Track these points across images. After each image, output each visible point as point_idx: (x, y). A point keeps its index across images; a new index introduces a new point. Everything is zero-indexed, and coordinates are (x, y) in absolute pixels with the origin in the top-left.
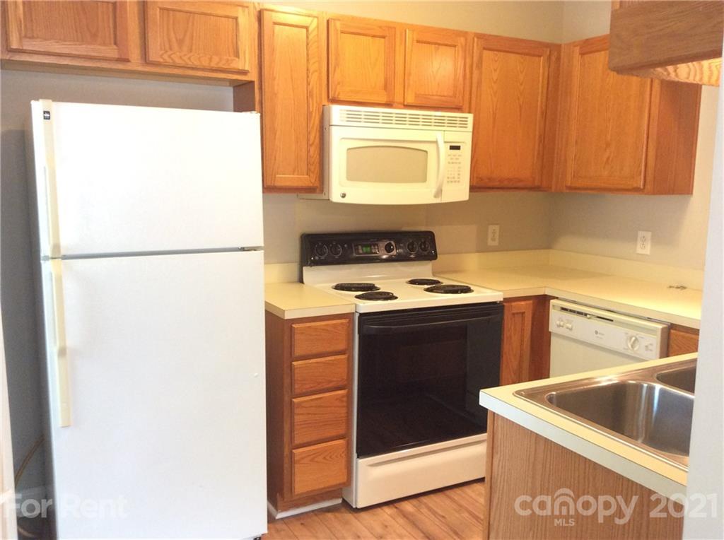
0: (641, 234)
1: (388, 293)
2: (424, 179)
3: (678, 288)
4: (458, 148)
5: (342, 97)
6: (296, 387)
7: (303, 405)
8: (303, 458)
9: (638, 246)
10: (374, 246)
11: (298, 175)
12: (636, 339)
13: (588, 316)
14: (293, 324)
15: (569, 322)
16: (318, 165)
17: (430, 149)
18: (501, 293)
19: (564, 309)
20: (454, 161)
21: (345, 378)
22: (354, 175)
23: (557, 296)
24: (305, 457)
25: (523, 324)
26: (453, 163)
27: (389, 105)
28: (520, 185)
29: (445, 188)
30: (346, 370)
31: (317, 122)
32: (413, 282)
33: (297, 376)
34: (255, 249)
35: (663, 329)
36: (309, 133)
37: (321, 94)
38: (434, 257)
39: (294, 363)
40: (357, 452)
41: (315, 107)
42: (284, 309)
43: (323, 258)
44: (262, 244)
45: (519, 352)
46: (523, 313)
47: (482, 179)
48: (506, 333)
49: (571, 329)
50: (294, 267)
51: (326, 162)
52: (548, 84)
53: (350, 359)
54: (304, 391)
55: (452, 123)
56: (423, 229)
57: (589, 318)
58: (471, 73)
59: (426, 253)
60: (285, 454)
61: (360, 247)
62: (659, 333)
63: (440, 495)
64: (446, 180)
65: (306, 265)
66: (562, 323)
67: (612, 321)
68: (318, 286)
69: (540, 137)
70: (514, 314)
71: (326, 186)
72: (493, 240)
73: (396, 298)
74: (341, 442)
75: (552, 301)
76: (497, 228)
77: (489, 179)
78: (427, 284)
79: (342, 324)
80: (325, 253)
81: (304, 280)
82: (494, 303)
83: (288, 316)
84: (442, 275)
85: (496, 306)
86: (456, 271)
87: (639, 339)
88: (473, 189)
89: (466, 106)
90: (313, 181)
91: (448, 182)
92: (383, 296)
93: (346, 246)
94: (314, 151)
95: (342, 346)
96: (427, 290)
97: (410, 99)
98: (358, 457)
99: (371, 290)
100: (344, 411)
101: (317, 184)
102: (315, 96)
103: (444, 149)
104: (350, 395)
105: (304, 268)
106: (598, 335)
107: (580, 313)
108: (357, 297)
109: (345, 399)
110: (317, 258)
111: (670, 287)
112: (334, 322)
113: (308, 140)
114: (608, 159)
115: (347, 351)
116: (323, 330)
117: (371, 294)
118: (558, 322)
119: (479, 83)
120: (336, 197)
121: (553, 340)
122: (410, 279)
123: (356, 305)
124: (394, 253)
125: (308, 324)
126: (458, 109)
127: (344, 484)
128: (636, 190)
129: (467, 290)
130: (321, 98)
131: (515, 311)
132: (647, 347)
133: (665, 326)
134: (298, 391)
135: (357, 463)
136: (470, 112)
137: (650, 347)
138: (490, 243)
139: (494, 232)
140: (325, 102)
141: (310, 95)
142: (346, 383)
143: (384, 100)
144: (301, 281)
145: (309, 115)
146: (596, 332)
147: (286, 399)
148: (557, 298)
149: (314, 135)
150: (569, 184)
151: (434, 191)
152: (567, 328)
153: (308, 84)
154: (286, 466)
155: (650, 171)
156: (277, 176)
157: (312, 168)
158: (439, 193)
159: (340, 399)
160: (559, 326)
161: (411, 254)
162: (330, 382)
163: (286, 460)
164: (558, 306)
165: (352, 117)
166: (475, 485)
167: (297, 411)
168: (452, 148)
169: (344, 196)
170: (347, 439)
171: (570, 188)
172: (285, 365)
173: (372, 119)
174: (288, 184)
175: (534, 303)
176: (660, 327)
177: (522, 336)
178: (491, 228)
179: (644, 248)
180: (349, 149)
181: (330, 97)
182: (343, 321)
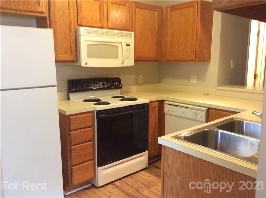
0: (192, 76)
1: (107, 102)
2: (117, 57)
3: (206, 95)
4: (129, 45)
5: (84, 24)
6: (72, 142)
7: (76, 149)
8: (76, 170)
9: (192, 81)
10: (98, 84)
11: (67, 55)
12: (197, 114)
13: (179, 106)
14: (69, 116)
15: (172, 109)
16: (75, 51)
17: (119, 45)
18: (148, 100)
19: (169, 104)
20: (128, 50)
21: (92, 137)
22: (90, 55)
23: (167, 100)
24: (77, 169)
25: (155, 111)
26: (127, 51)
27: (102, 28)
28: (151, 59)
29: (125, 61)
30: (92, 133)
31: (74, 33)
32: (114, 97)
33: (73, 137)
34: (53, 86)
35: (206, 109)
36: (71, 39)
37: (75, 23)
38: (121, 87)
39: (71, 132)
40: (98, 165)
41: (73, 27)
42: (66, 111)
43: (77, 89)
44: (56, 84)
45: (154, 121)
46: (155, 107)
47: (137, 57)
48: (150, 115)
49: (173, 112)
50: (66, 93)
51: (78, 50)
52: (159, 22)
53: (94, 129)
54: (76, 143)
55: (126, 36)
56: (116, 77)
57: (179, 107)
58: (132, 17)
59: (118, 86)
60: (69, 169)
61: (92, 84)
62: (205, 111)
63: (129, 177)
64: (125, 58)
65: (71, 92)
66: (169, 110)
67: (187, 108)
68: (76, 101)
69: (157, 41)
70: (152, 107)
71: (79, 60)
72: (141, 80)
73: (110, 104)
74: (91, 162)
75: (165, 102)
76: (142, 76)
77: (140, 57)
78: (120, 98)
79: (90, 115)
80: (78, 87)
81: (70, 99)
82: (146, 104)
83: (68, 114)
84: (125, 94)
85: (146, 105)
86: (128, 92)
87: (198, 114)
88: (135, 61)
89: (131, 29)
90: (73, 58)
91: (126, 58)
92: (105, 104)
93: (86, 84)
94: (73, 46)
95: (90, 124)
96: (121, 100)
97: (110, 26)
98: (98, 167)
99: (99, 101)
100: (92, 149)
101: (75, 59)
102: (72, 23)
103: (124, 45)
104: (94, 143)
105: (70, 94)
106: (183, 113)
107: (176, 106)
108: (95, 104)
109: (92, 145)
110: (75, 89)
111: (204, 95)
112: (87, 115)
113: (70, 41)
114: (182, 50)
115: (92, 126)
116: (82, 118)
117: (99, 103)
118: (168, 109)
119: (135, 20)
120: (83, 64)
121: (166, 116)
122: (112, 96)
123: (95, 108)
124: (106, 86)
125: (76, 116)
126: (128, 30)
127: (92, 178)
128: (192, 60)
129: (135, 99)
130: (75, 25)
131: (152, 106)
132: (201, 116)
133: (207, 108)
134: (73, 144)
135: (97, 169)
136: (132, 31)
137: (202, 116)
138: (140, 82)
139: (141, 77)
140: (77, 26)
141: (70, 23)
142: (92, 138)
143: (100, 26)
144: (69, 99)
145: (70, 31)
146: (182, 112)
147: (68, 147)
148: (167, 101)
149: (73, 39)
150: (168, 59)
151: (121, 62)
152: (171, 111)
153: (69, 18)
154: (69, 174)
155: (197, 54)
156: (58, 56)
157: (73, 53)
158: (123, 63)
159: (90, 145)
160: (168, 111)
161: (112, 87)
162: (86, 139)
163: (69, 172)
164: (167, 104)
165: (88, 32)
166: (141, 172)
167: (73, 152)
168: (127, 45)
169: (86, 64)
170: (93, 160)
171: (168, 61)
172: (67, 134)
173: (97, 33)
174: (63, 59)
175: (159, 103)
176: (205, 109)
177: (155, 115)
178: (140, 76)
179: (194, 82)
180: (88, 45)
181: (79, 24)
182: (90, 114)
